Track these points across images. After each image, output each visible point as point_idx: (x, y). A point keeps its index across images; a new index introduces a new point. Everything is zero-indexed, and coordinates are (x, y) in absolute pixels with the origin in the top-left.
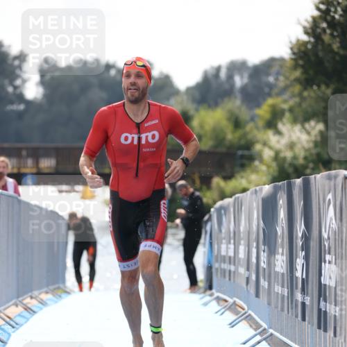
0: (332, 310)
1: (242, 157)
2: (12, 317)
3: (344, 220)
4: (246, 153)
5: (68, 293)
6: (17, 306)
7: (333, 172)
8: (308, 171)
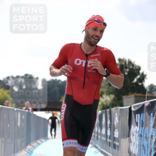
0: (117, 143)
3: (120, 120)
7: (117, 108)
8: (110, 107)
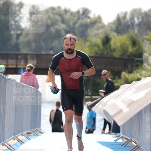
1: (137, 61)
2: (12, 145)
4: (140, 59)
5: (42, 133)
6: (14, 140)
